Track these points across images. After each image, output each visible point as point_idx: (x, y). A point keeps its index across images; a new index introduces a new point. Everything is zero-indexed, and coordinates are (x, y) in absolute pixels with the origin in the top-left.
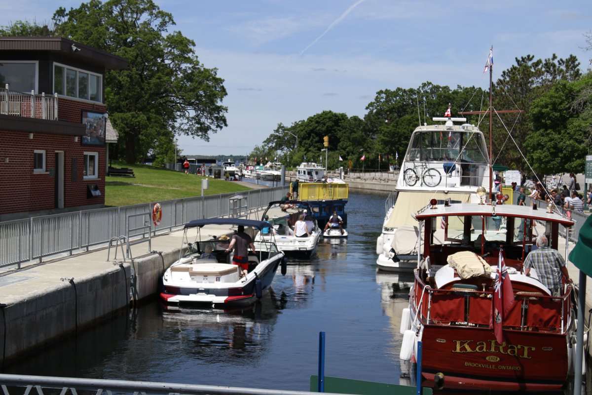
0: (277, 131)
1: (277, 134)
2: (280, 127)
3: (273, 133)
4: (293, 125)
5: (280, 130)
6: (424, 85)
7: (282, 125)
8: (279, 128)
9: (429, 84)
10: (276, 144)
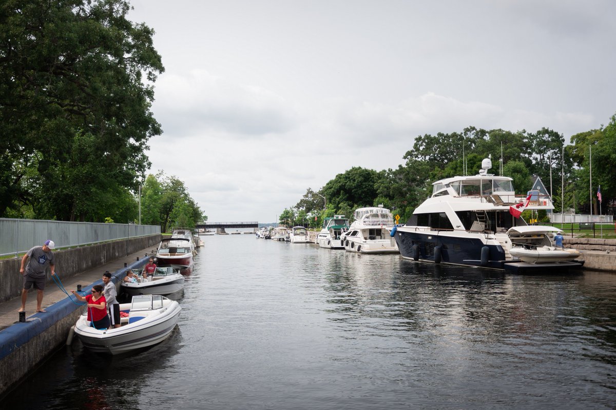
0: (306, 196)
1: (307, 198)
2: (310, 192)
3: (303, 198)
4: (321, 190)
5: (309, 195)
6: (467, 130)
7: (310, 190)
8: (308, 194)
9: (473, 129)
10: (307, 208)
